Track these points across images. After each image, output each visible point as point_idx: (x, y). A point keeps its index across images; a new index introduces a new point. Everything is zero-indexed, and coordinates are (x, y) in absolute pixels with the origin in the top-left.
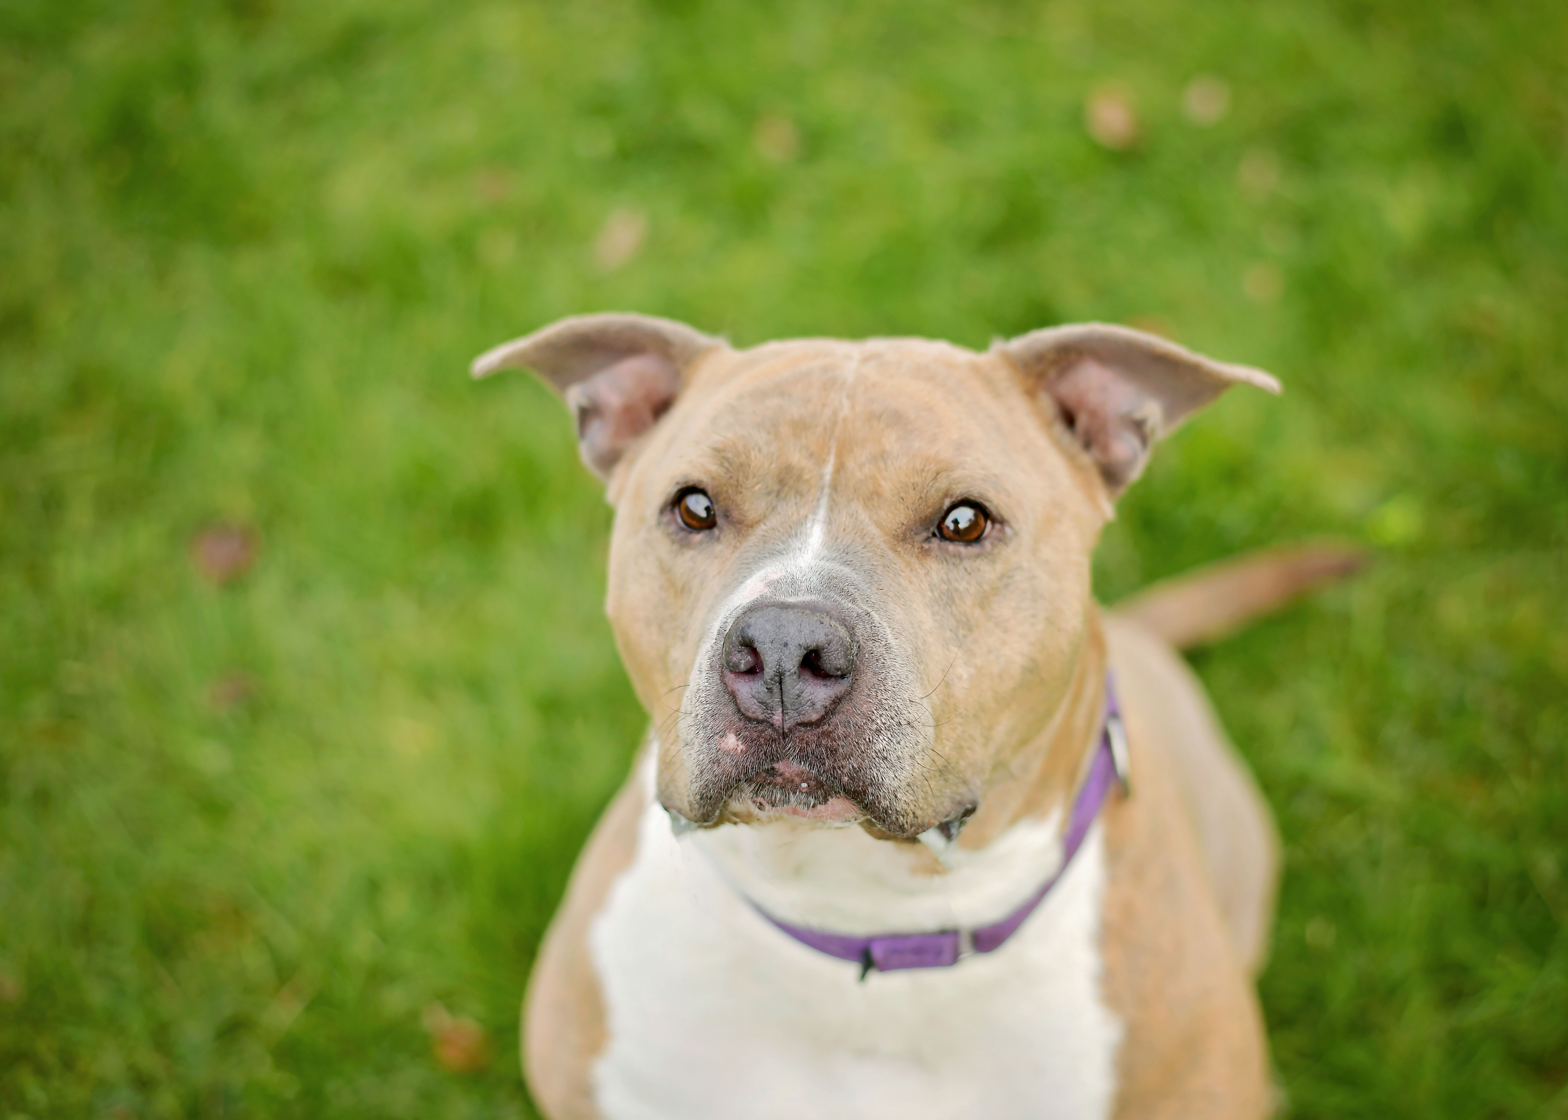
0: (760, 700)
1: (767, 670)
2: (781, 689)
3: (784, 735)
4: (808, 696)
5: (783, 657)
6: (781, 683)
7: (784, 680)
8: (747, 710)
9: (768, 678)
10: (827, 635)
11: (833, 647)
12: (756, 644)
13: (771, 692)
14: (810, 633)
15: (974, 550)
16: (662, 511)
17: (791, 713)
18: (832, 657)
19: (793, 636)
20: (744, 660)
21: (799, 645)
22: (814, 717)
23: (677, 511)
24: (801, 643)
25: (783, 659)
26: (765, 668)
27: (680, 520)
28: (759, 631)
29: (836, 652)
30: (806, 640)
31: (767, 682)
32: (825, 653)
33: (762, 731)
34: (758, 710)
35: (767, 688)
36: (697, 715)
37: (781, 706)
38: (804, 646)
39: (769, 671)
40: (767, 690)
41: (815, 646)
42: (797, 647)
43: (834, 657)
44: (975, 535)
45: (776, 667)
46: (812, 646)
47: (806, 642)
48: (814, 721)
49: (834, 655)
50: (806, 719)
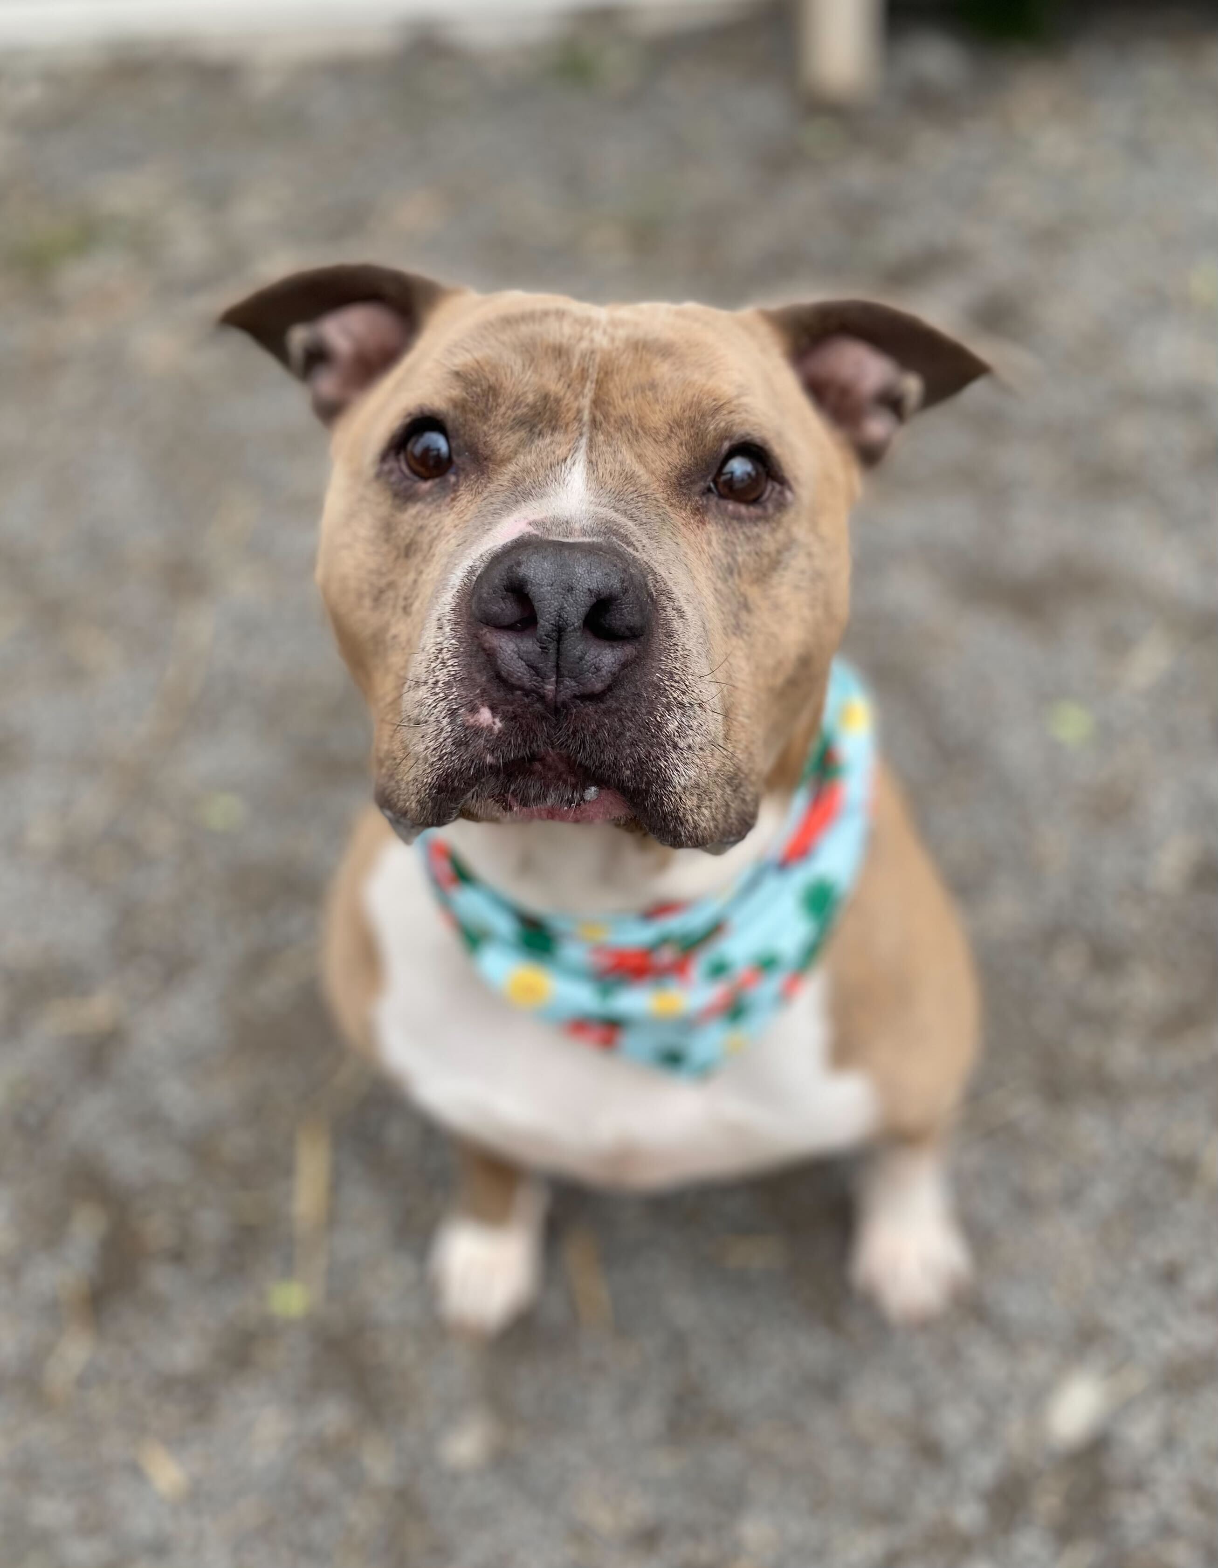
0: (529, 663)
1: (541, 622)
2: (558, 650)
3: (556, 711)
4: (592, 659)
5: (566, 605)
6: (559, 640)
7: (563, 638)
8: (510, 674)
9: (543, 633)
10: (623, 581)
11: (630, 596)
12: (529, 587)
13: (547, 653)
14: (602, 575)
15: (754, 510)
16: (384, 457)
17: (568, 682)
18: (625, 610)
19: (580, 578)
20: (508, 609)
21: (589, 589)
22: (599, 687)
23: (402, 457)
24: (591, 587)
25: (565, 608)
26: (539, 619)
27: (404, 467)
28: (535, 570)
29: (631, 606)
30: (598, 584)
31: (541, 638)
32: (616, 606)
33: (530, 705)
34: (525, 675)
35: (541, 648)
36: (437, 682)
37: (555, 672)
38: (595, 593)
39: (545, 623)
40: (540, 650)
41: (608, 593)
42: (585, 593)
43: (627, 611)
44: (753, 496)
45: (555, 619)
46: (603, 596)
47: (598, 587)
48: (597, 693)
49: (629, 609)
50: (588, 689)
